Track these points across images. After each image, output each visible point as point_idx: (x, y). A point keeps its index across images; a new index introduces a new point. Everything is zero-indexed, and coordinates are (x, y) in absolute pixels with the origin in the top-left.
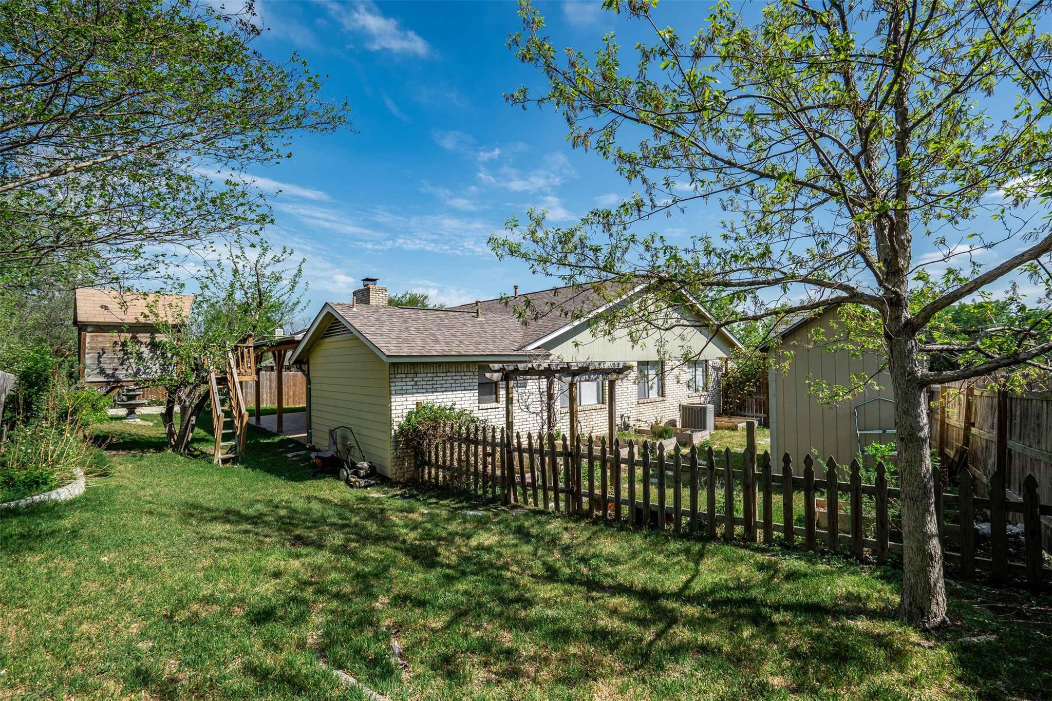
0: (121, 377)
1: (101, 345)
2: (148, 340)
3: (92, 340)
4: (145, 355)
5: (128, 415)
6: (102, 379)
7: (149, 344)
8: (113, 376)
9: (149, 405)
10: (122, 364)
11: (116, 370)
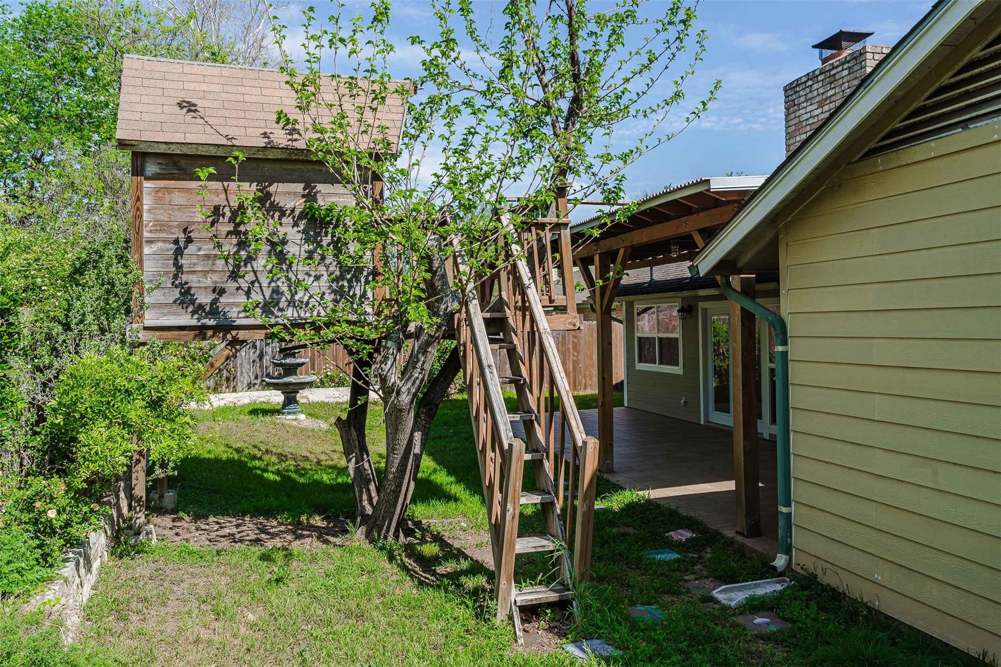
0: (233, 313)
1: (183, 217)
2: (299, 204)
3: (158, 201)
4: (292, 249)
5: (285, 405)
6: (186, 319)
7: (302, 216)
8: (214, 311)
9: (322, 384)
10: (234, 275)
11: (222, 292)
